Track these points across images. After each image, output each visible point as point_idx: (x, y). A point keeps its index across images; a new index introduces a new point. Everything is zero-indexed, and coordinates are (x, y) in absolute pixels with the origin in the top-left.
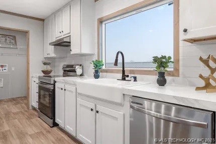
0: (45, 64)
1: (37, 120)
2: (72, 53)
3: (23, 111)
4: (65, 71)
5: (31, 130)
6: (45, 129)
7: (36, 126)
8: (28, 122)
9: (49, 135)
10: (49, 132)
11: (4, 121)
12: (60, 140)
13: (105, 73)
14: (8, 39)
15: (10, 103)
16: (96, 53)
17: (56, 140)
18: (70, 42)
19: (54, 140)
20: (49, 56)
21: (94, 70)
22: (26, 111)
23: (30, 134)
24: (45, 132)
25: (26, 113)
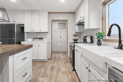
0: (74, 36)
1: (68, 65)
2: (85, 29)
3: (65, 59)
4: (84, 39)
5: (63, 69)
6: (69, 71)
7: (66, 68)
8: (64, 65)
9: (69, 75)
10: (70, 73)
11: (56, 61)
12: (73, 80)
13: (107, 42)
14: (62, 25)
15: (62, 54)
16: (101, 27)
17: (71, 79)
18: (84, 23)
19: (70, 79)
20: (76, 31)
21: (97, 39)
22: (66, 59)
23: (62, 71)
24: (68, 73)
25: (66, 60)
